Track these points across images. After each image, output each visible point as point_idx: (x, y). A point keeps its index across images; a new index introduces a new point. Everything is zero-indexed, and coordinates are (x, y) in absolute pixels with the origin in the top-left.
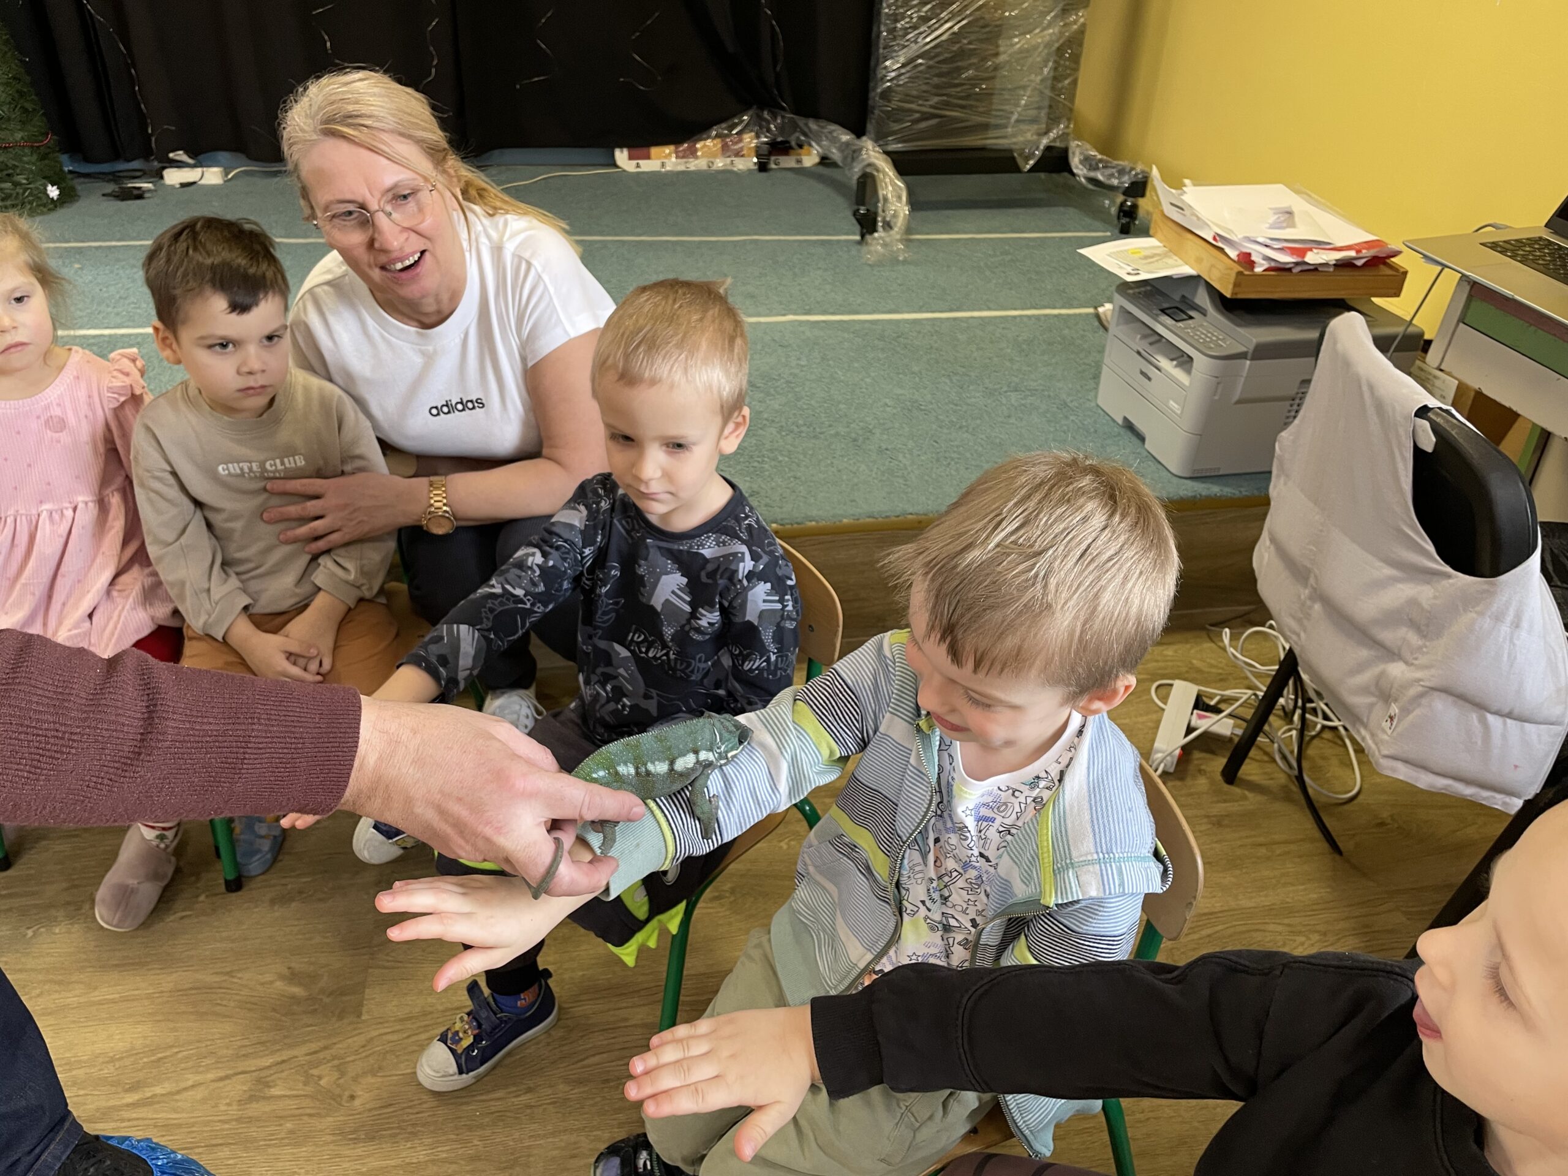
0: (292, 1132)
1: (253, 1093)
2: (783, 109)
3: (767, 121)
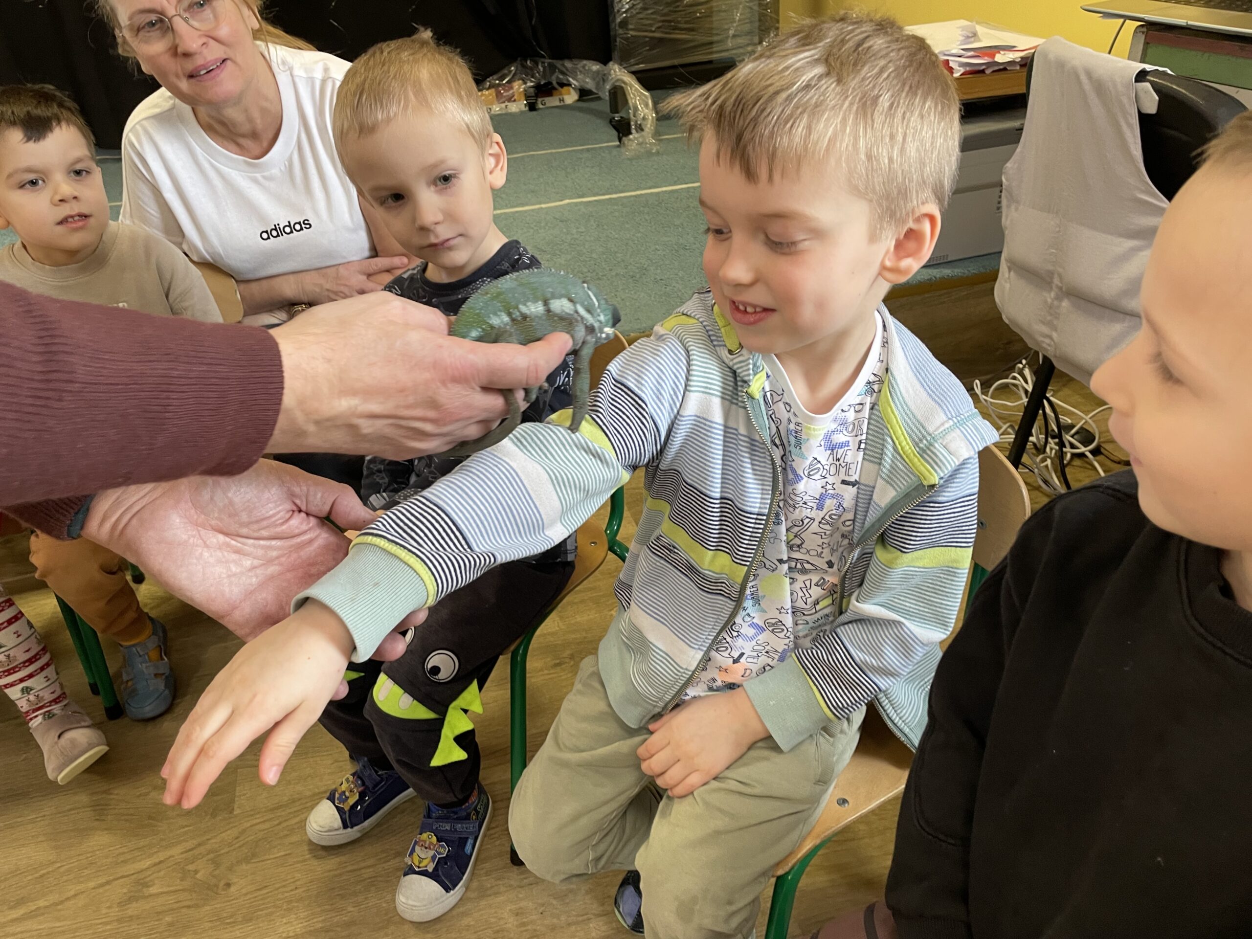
0: (170, 924)
1: (132, 894)
2: (543, 57)
3: (531, 69)
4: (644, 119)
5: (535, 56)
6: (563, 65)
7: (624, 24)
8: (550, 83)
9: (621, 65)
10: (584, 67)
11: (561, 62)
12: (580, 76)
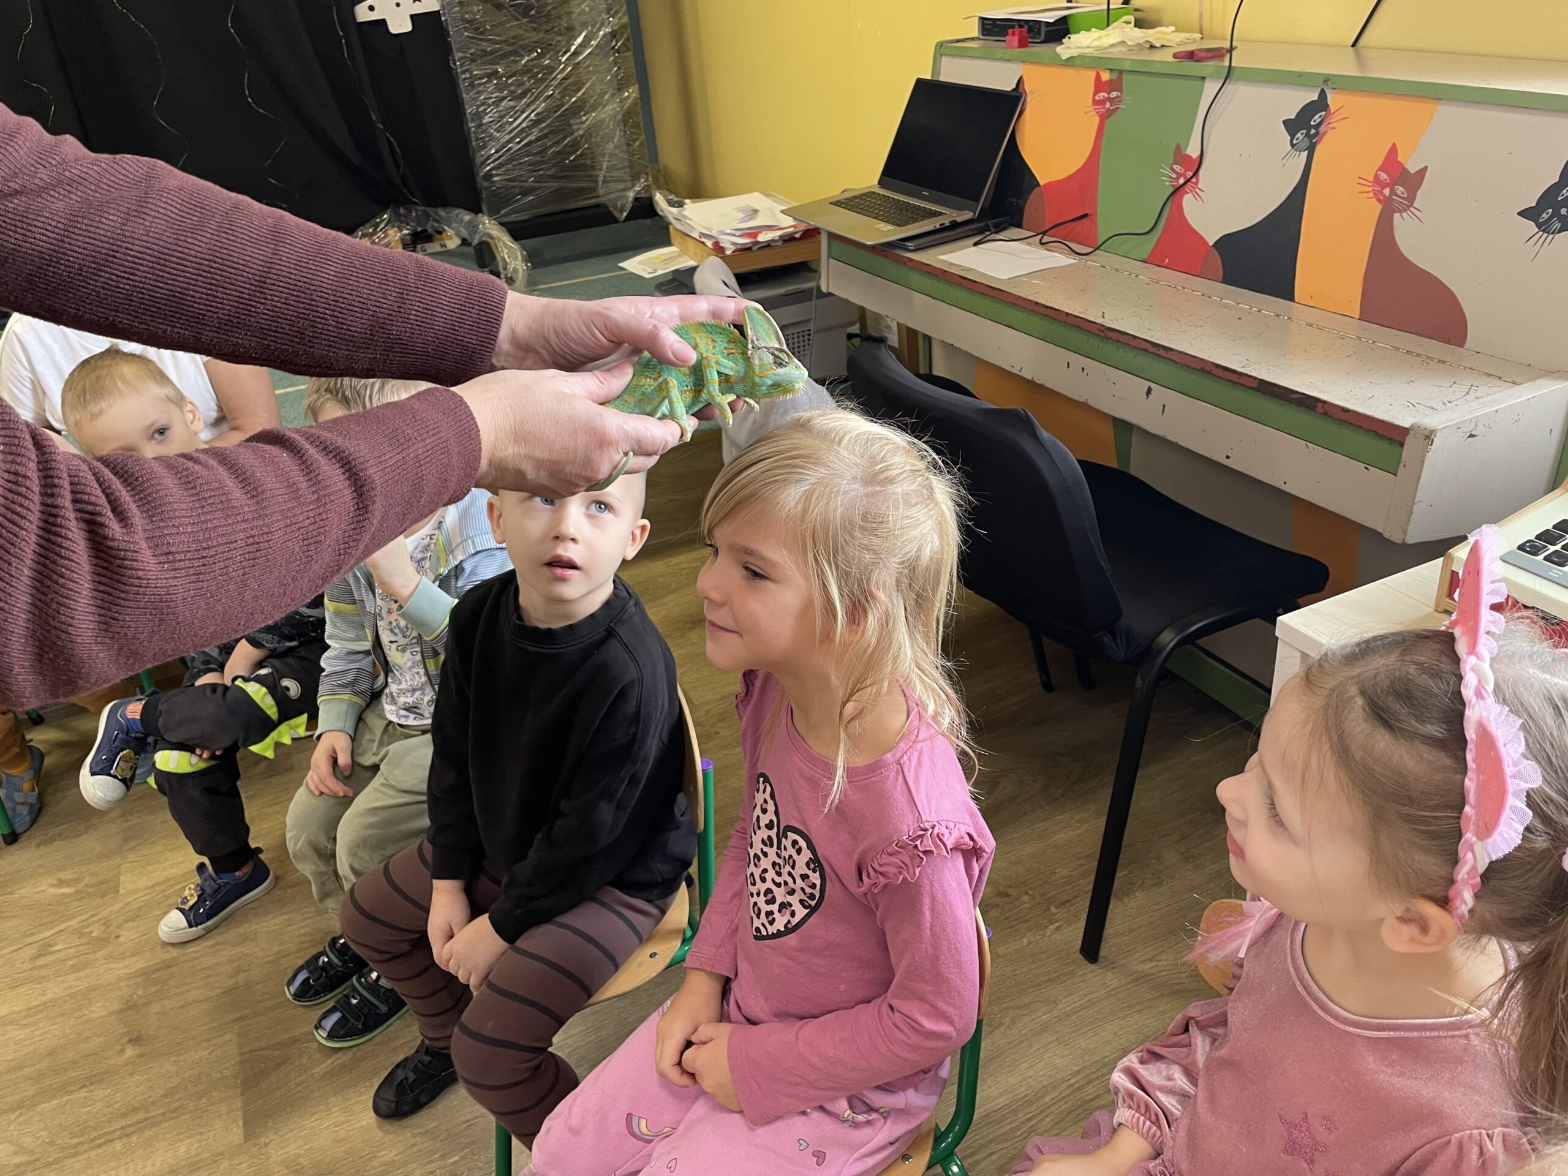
1: (40, 953)
2: (416, 204)
3: (405, 216)
4: (515, 271)
5: (408, 203)
6: (436, 213)
7: (488, 176)
8: (425, 231)
9: (490, 216)
10: (457, 215)
11: (434, 210)
12: (454, 225)
